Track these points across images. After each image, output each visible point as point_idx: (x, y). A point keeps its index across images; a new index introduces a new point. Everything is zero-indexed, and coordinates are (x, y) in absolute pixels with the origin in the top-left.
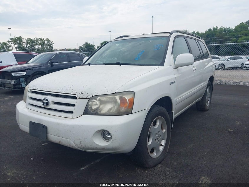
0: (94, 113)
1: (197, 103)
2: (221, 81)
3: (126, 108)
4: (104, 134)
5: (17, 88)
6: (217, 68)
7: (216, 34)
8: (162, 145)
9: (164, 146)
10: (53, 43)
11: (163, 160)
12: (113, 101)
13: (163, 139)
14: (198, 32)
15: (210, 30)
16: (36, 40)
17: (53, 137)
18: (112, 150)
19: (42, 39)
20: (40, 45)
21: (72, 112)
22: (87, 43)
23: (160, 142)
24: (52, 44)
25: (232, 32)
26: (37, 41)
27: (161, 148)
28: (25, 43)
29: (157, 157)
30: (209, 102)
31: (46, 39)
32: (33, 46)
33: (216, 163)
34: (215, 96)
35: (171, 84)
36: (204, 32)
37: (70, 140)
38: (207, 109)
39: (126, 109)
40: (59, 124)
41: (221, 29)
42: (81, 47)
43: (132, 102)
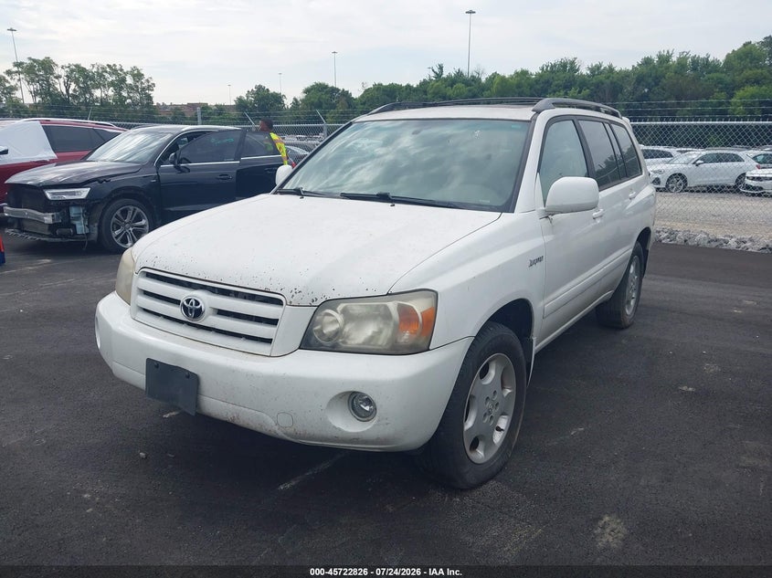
0: (329, 344)
1: (598, 307)
2: (672, 233)
3: (415, 333)
4: (356, 402)
5: (61, 236)
6: (663, 185)
7: (667, 76)
8: (499, 429)
9: (506, 431)
10: (153, 84)
11: (501, 469)
12: (379, 315)
13: (503, 414)
14: (610, 67)
15: (647, 61)
16: (98, 72)
17: (215, 404)
18: (376, 444)
19: (118, 67)
20: (112, 88)
21: (269, 341)
22: (260, 88)
23: (496, 422)
24: (151, 87)
25: (716, 71)
26: (101, 75)
27: (498, 438)
28: (61, 80)
29: (486, 460)
30: (632, 302)
31: (129, 70)
32: (86, 90)
33: (642, 482)
34: (652, 282)
35: (533, 263)
36: (631, 69)
37: (265, 415)
38: (628, 322)
39: (415, 336)
40: (234, 371)
41: (682, 63)
42: (240, 99)
43: (430, 320)
